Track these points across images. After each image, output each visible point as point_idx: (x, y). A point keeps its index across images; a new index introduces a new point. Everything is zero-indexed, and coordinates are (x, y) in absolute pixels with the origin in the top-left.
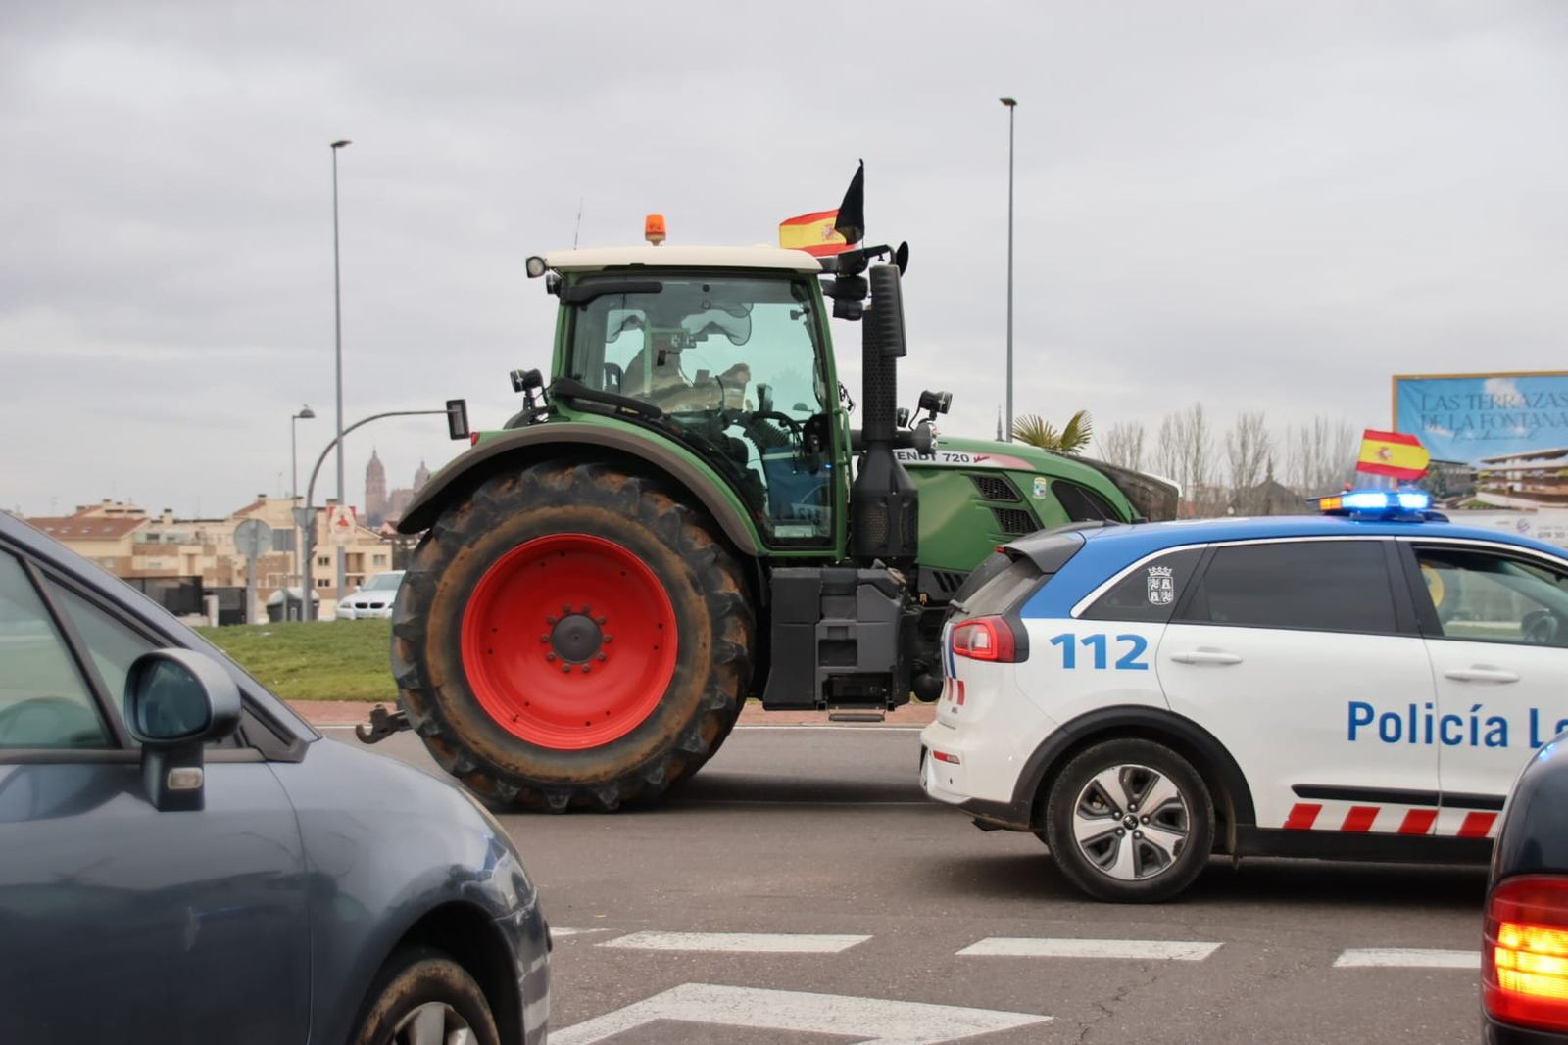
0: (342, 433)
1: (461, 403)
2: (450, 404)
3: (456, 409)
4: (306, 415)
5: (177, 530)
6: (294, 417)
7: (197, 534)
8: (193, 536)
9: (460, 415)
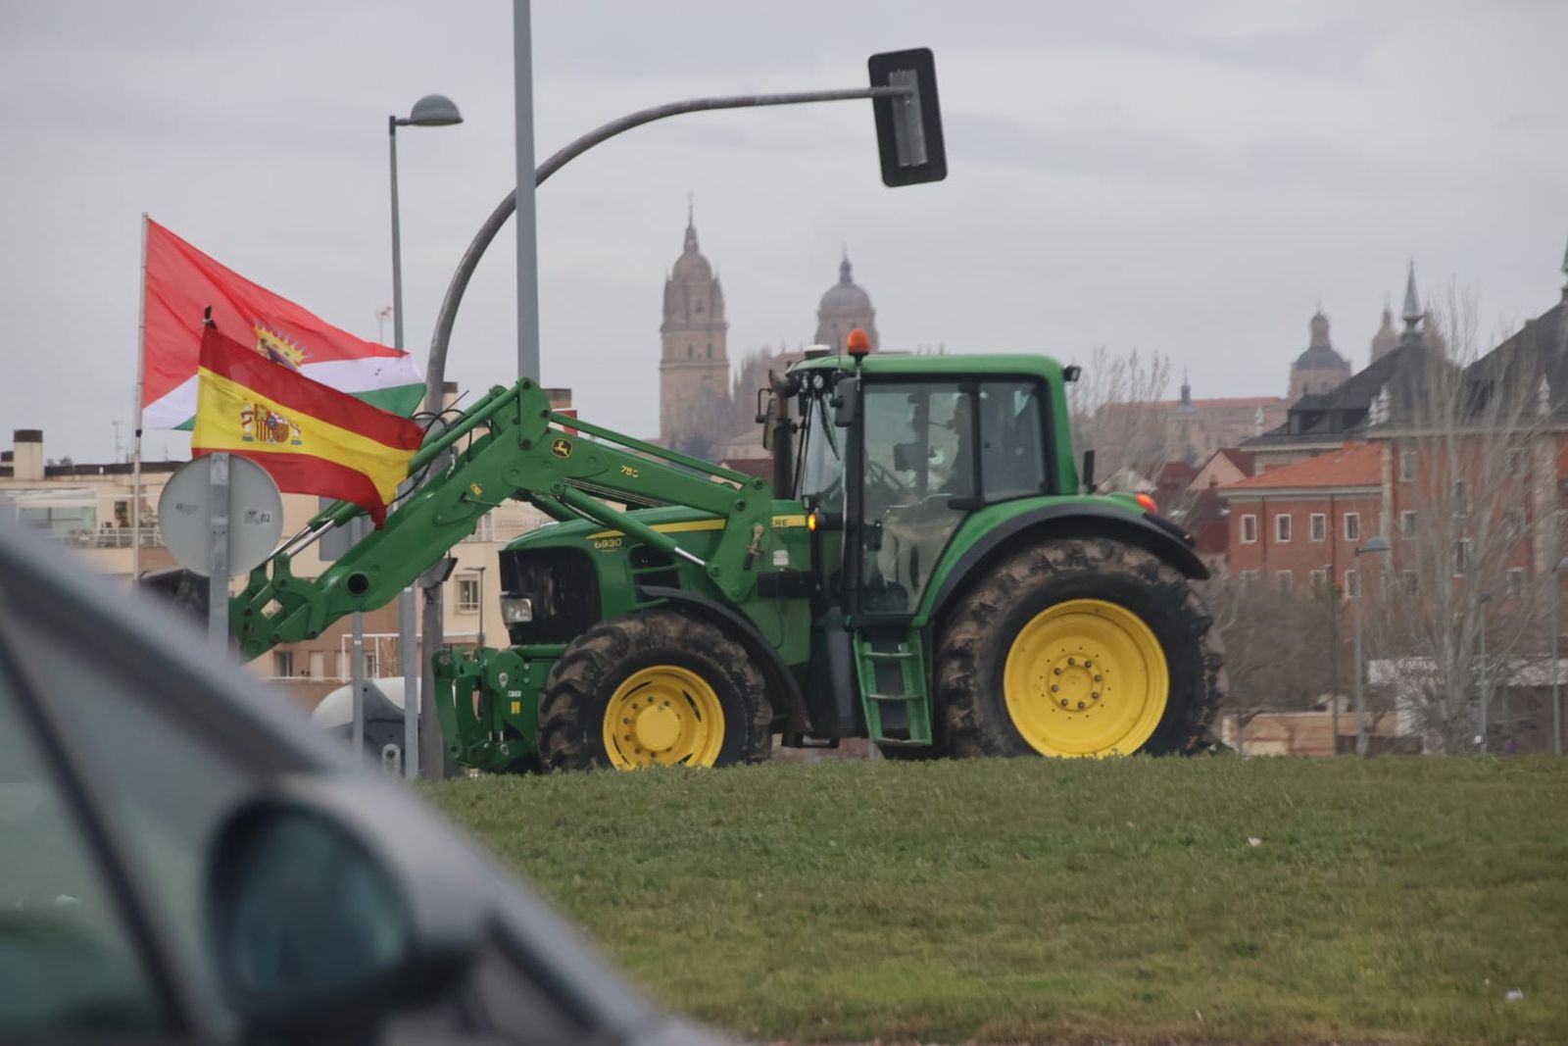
0: (533, 176)
1: (920, 62)
2: (882, 66)
3: (905, 83)
4: (436, 114)
5: (62, 496)
6: (394, 123)
7: (121, 509)
8: (108, 515)
9: (915, 103)
